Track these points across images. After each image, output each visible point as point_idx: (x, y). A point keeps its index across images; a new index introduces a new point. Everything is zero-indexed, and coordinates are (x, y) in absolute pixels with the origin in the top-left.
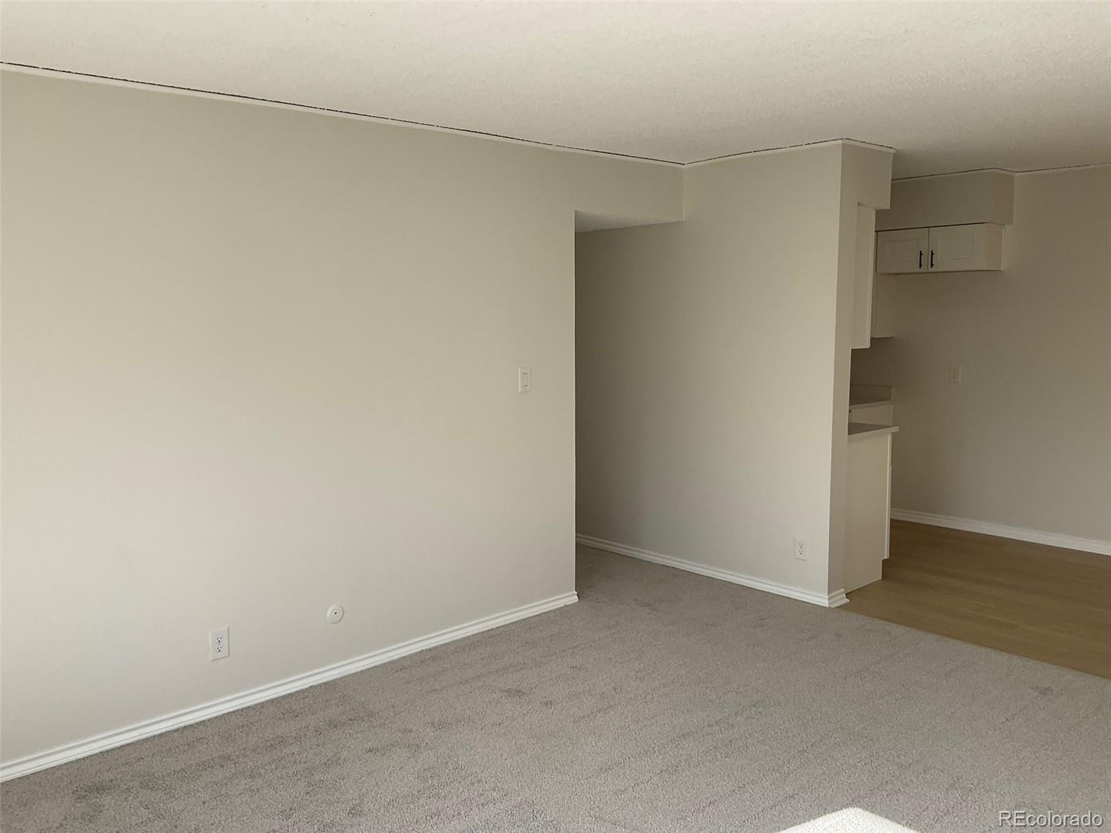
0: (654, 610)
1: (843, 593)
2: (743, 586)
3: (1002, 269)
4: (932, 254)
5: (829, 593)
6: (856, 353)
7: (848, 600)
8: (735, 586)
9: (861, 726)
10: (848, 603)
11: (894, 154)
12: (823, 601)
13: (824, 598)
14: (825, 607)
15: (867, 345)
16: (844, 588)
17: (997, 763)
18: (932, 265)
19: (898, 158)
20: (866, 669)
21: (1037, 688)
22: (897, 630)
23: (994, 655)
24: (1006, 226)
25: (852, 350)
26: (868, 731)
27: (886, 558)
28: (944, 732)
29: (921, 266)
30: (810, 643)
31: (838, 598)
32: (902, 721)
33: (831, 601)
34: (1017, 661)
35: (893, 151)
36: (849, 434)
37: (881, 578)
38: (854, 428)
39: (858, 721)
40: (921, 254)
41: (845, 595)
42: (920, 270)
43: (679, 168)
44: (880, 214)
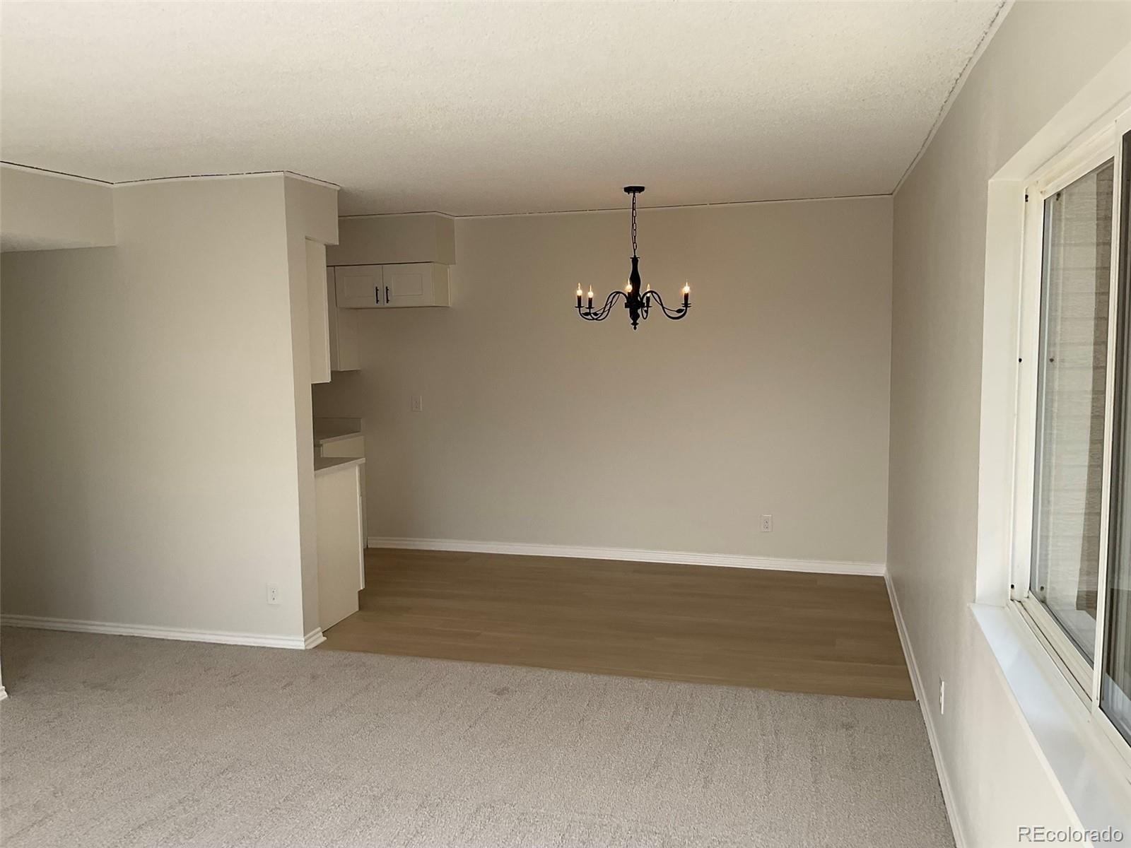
0: (107, 690)
1: (318, 632)
2: (214, 643)
3: (450, 305)
4: (387, 290)
5: (304, 636)
6: (316, 388)
7: (325, 638)
8: (204, 644)
9: (336, 766)
10: (325, 641)
11: (339, 191)
12: (298, 643)
13: (299, 641)
14: (301, 650)
15: (328, 380)
16: (320, 626)
17: (462, 770)
18: (388, 301)
19: (342, 195)
20: (342, 705)
21: (496, 691)
22: (373, 659)
23: (459, 666)
24: (450, 266)
25: (312, 385)
26: (342, 771)
27: (362, 588)
28: (415, 753)
29: (377, 301)
30: (285, 690)
31: (315, 637)
32: (375, 751)
33: (307, 643)
34: (480, 668)
35: (338, 188)
36: (315, 470)
37: (357, 610)
38: (321, 462)
39: (333, 762)
40: (377, 290)
41: (321, 634)
42: (376, 305)
43: (109, 188)
44: (329, 248)
